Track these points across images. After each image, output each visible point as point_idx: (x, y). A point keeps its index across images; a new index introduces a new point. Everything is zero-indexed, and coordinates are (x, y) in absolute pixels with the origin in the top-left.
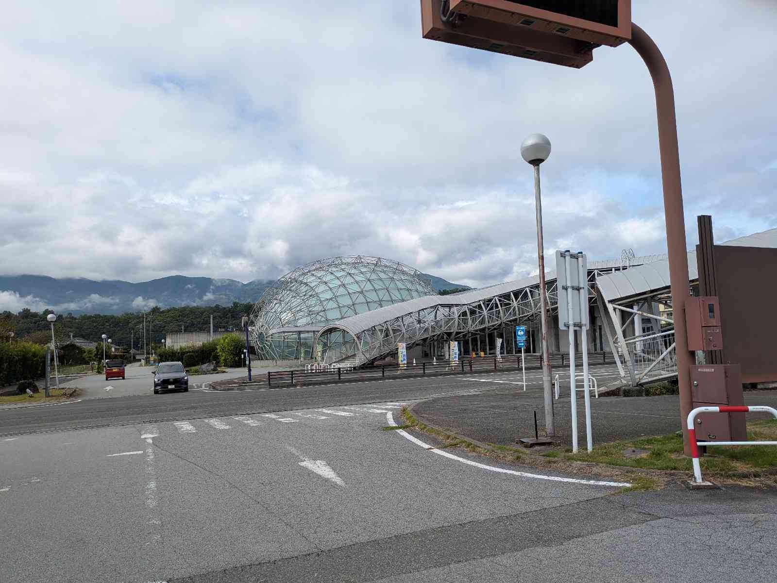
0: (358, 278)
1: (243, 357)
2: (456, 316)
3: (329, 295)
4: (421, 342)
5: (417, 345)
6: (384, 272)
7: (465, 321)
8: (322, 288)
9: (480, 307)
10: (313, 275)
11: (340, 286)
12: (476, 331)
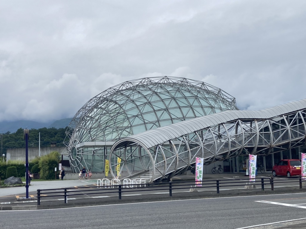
0: (163, 97)
1: (56, 170)
2: (258, 131)
3: (135, 112)
4: (221, 157)
5: (217, 160)
6: (189, 91)
7: (268, 137)
8: (130, 105)
9: (283, 121)
10: (122, 94)
11: (145, 104)
12: (279, 146)
